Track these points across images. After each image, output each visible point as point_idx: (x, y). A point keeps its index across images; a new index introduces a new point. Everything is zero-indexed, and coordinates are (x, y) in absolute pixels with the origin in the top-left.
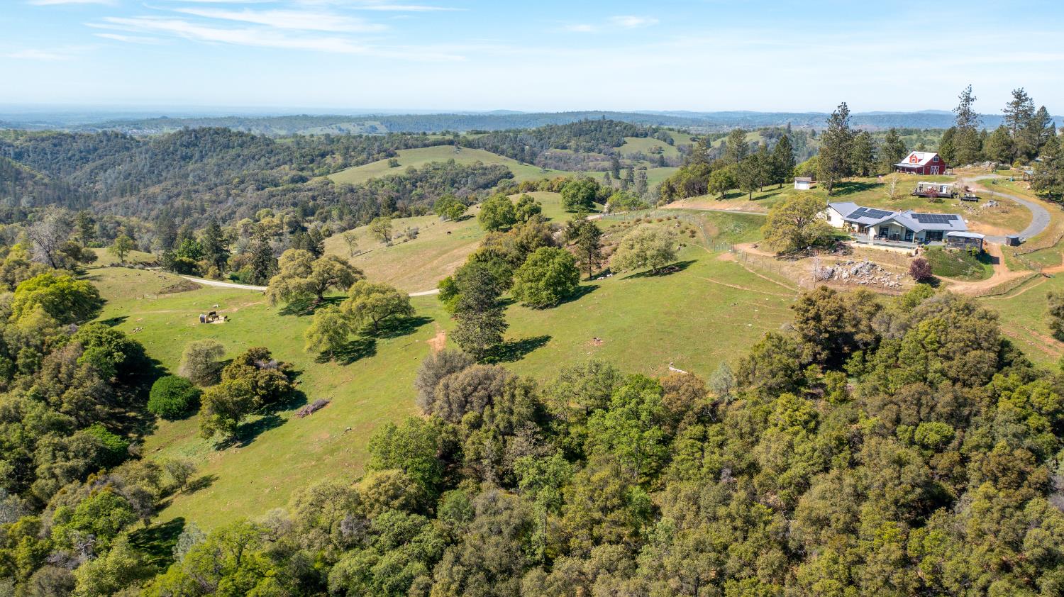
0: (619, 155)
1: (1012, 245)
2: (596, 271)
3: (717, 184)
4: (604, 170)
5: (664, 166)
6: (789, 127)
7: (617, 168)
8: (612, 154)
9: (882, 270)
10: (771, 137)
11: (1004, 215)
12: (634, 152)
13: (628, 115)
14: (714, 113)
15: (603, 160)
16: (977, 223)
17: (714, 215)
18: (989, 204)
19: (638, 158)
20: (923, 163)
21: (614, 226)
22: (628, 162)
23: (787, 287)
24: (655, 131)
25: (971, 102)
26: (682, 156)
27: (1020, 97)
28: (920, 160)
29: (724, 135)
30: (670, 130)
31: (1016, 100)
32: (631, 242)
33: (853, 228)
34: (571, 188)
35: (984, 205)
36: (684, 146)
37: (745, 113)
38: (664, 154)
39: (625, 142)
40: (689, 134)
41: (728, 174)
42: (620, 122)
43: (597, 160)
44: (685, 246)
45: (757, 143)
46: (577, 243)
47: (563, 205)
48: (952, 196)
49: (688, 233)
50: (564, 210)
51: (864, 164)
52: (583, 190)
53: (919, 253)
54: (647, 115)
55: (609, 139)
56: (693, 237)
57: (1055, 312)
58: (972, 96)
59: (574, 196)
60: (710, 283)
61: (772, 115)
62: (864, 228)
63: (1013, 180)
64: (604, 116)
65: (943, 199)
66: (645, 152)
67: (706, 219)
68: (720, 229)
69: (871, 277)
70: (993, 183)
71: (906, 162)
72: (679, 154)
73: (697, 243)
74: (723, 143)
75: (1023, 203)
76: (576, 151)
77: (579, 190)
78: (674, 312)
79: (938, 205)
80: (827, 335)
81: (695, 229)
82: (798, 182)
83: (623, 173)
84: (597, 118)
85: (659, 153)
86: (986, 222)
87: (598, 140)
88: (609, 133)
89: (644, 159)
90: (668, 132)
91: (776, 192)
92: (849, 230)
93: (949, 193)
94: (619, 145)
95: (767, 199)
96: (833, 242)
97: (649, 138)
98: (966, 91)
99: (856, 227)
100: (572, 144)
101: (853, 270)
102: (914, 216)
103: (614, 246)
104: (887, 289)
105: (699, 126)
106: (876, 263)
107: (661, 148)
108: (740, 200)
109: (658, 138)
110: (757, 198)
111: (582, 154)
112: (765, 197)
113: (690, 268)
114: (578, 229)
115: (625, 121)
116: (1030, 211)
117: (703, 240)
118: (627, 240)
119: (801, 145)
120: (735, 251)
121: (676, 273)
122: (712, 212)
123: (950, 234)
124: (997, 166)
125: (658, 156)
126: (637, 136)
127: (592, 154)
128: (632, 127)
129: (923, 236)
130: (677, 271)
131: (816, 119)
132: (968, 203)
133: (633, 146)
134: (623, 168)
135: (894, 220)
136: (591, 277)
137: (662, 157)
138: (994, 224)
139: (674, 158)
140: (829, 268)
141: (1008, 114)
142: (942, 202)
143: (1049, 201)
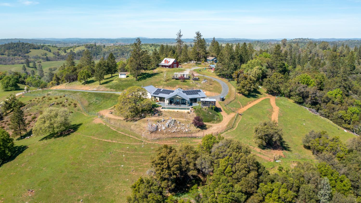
0: (28, 57)
1: (222, 101)
2: (24, 133)
3: (82, 77)
4: (22, 63)
5: (48, 61)
6: (95, 44)
7: (28, 63)
8: (25, 56)
9: (180, 123)
10: (89, 48)
11: (211, 86)
12: (35, 55)
13: (30, 40)
14: (65, 39)
15: (21, 59)
17: (84, 94)
18: (204, 81)
19: (37, 58)
20: (170, 63)
21: (31, 101)
22: (32, 59)
23: (136, 138)
24: (43, 46)
25: (181, 37)
26: (55, 56)
27: (198, 35)
29: (71, 48)
30: (49, 46)
31: (197, 36)
32: (43, 120)
33: (157, 99)
34: (5, 79)
36: (56, 52)
37: (77, 39)
38: (48, 56)
39: (30, 52)
40: (57, 47)
41: (87, 72)
42: (27, 43)
43: (19, 59)
44: (72, 112)
45: (84, 50)
46: (11, 111)
47: (2, 88)
48: (189, 78)
49: (73, 105)
50: (3, 90)
52: (12, 80)
53: (192, 111)
54: (38, 40)
55: (23, 50)
56: (76, 107)
57: (261, 137)
58: (181, 35)
59: (7, 83)
60: (93, 139)
61: (87, 39)
62: (162, 99)
63: (206, 69)
64: (19, 41)
65: (186, 80)
66: (39, 55)
67: (80, 96)
68: (89, 101)
69: (176, 128)
70: (200, 71)
71: (163, 63)
72: (54, 55)
73: (78, 110)
74: (71, 51)
75: (215, 80)
76: (9, 56)
77: (10, 79)
78: (77, 162)
79: (185, 83)
80: (175, 176)
81: (76, 103)
82: (121, 75)
83: (31, 65)
84: (17, 41)
85: (45, 55)
87: (18, 51)
88: (23, 48)
89: (39, 58)
90: (48, 47)
91: (111, 79)
92: (155, 100)
94: (28, 53)
95: (108, 84)
96: (151, 109)
97: (40, 50)
98: (179, 32)
99: (158, 98)
100: (6, 53)
101: (167, 125)
102: (184, 92)
103: (33, 116)
104: (185, 133)
105: (60, 44)
106: (176, 119)
107: (46, 53)
108: (95, 85)
109: (44, 49)
110: (103, 84)
111: (11, 57)
112: (106, 83)
113: (80, 129)
114: (11, 105)
115: (29, 43)
116: (219, 83)
117: (81, 108)
118: (41, 118)
119: (100, 50)
120: (102, 117)
121: (72, 134)
122: (83, 92)
123: (200, 99)
124: (197, 63)
125: (45, 57)
126: (35, 49)
127: (16, 57)
128: (33, 45)
129: (190, 102)
130: (72, 132)
131: (103, 41)
133: (33, 53)
134: (31, 62)
135: (178, 96)
136: (21, 137)
137: (47, 57)
138: (210, 91)
139: (52, 57)
140: (155, 125)
142: (186, 82)
143: (222, 77)
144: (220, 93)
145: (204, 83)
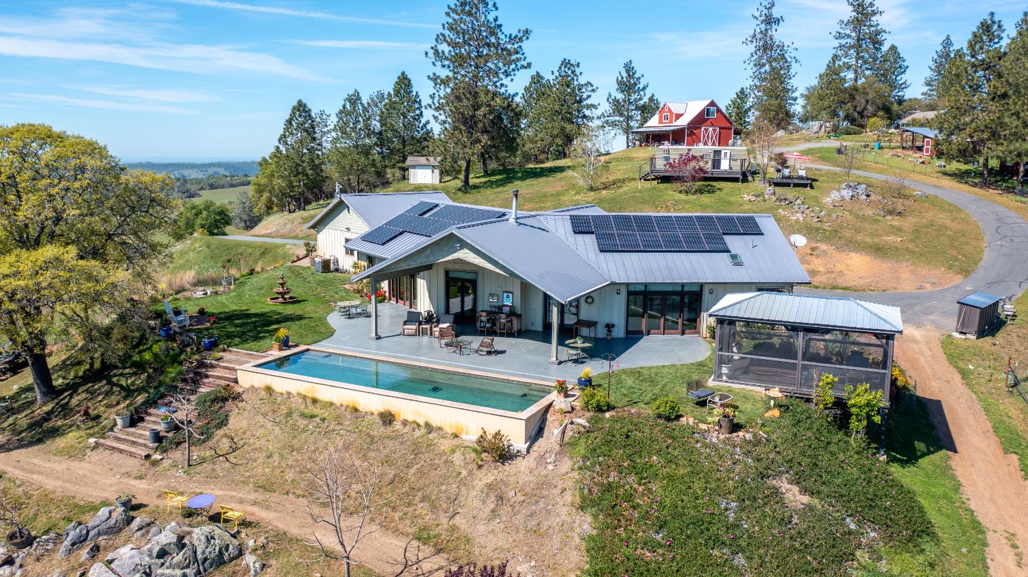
1: (981, 334)
16: (823, 247)
18: (847, 194)
20: (684, 121)
28: (678, 116)
31: (854, 13)
35: (835, 195)
48: (744, 177)
51: (563, 129)
58: (776, 15)
63: (881, 148)
65: (721, 185)
70: (839, 154)
71: (652, 123)
75: (931, 191)
79: (705, 199)
86: (851, 245)
93: (737, 167)
116: (959, 210)
123: (728, 303)
124: (835, 130)
129: (615, 313)
132: (790, 193)
135: (464, 244)
138: (879, 251)
141: (843, 42)
142: (711, 191)
143: (986, 184)
144: (965, 272)
145: (839, 205)
